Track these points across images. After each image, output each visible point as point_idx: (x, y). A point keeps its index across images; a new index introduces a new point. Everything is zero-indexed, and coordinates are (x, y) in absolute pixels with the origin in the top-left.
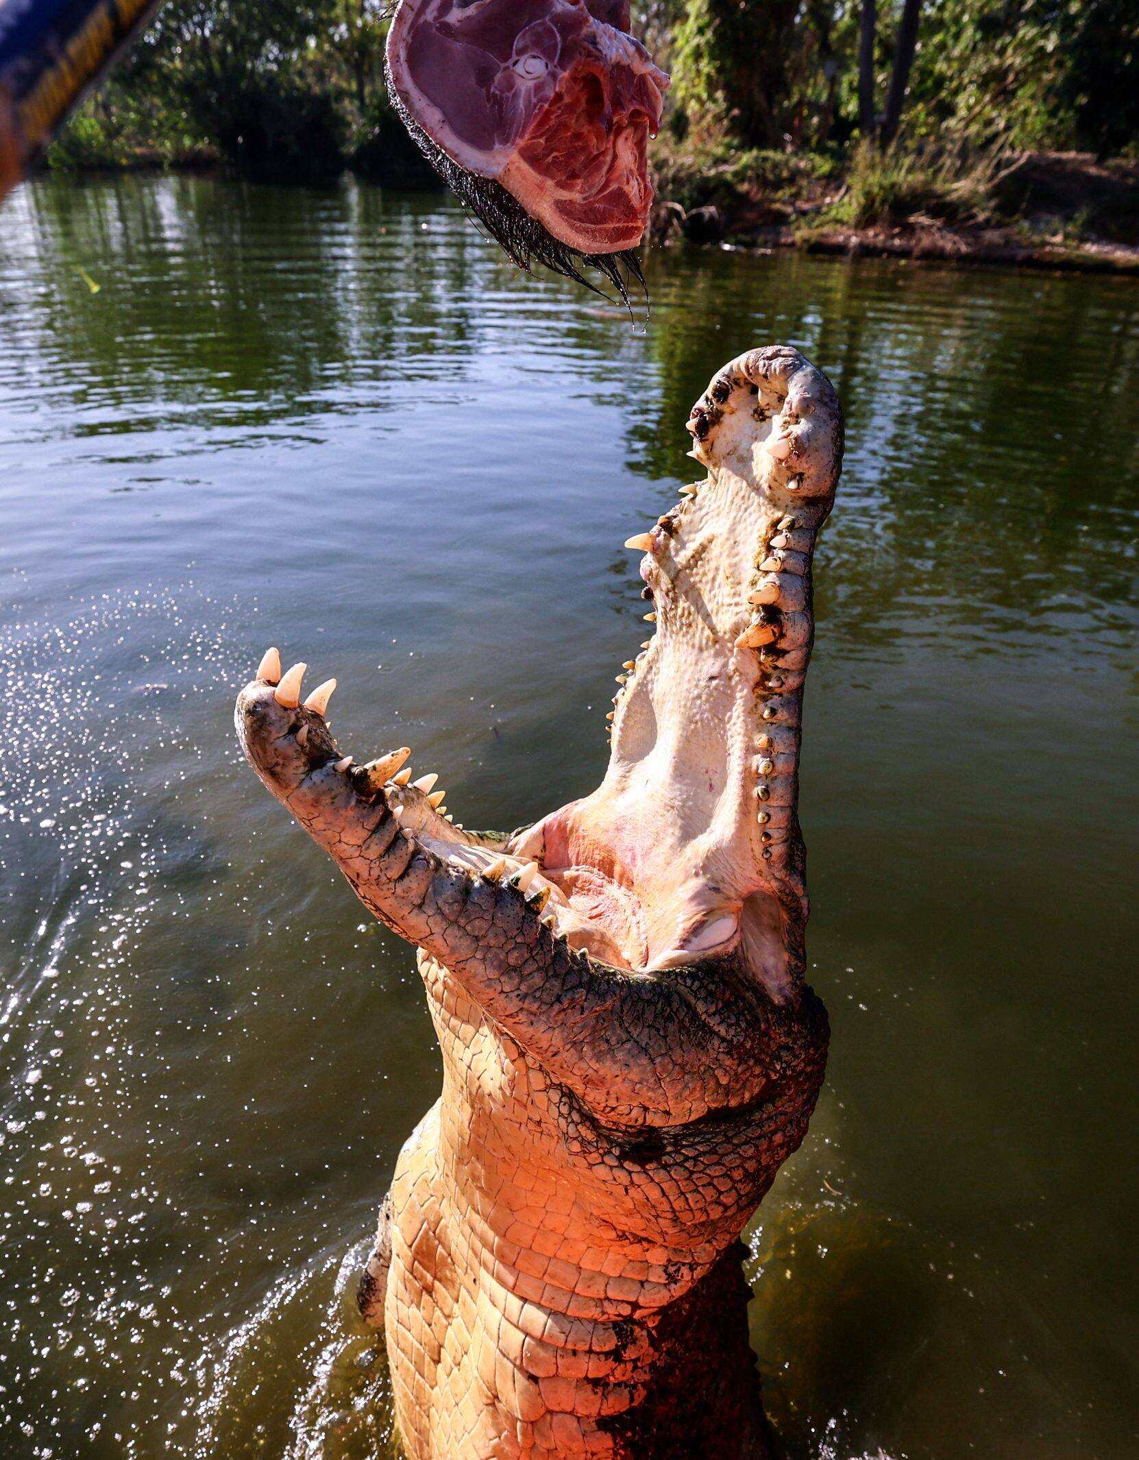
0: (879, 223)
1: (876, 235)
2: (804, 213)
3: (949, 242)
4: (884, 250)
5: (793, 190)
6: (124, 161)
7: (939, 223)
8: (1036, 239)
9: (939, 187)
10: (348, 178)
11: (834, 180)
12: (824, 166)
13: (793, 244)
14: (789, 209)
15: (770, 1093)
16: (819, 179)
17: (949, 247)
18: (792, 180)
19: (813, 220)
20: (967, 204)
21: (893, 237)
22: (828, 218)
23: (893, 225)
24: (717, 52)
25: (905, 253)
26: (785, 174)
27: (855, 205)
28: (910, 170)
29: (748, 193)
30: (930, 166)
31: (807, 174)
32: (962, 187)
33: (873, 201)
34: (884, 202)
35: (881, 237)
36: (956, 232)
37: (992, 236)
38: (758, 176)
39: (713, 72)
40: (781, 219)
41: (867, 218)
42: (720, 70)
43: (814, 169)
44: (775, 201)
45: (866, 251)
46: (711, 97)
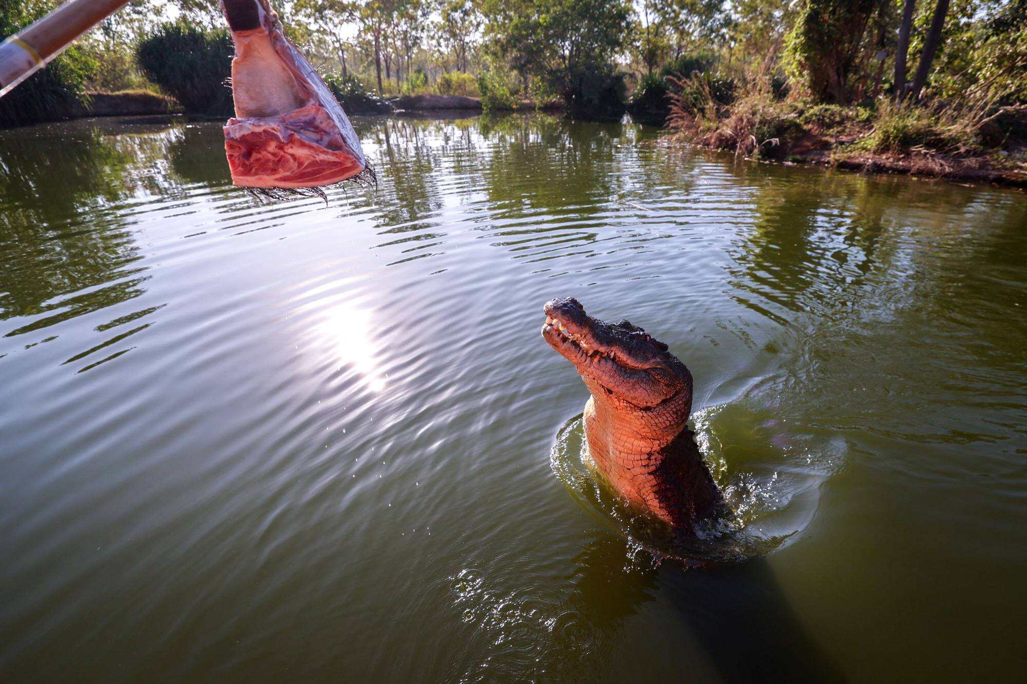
0: (891, 152)
1: (888, 159)
2: (842, 143)
3: (936, 165)
4: (890, 168)
5: (840, 129)
6: (514, 107)
7: (933, 151)
8: (1008, 164)
9: (939, 128)
10: (626, 119)
11: (867, 124)
12: (864, 114)
13: (828, 162)
14: (833, 140)
15: (677, 393)
16: (860, 122)
17: (937, 168)
18: (840, 123)
19: (847, 147)
20: (955, 140)
21: (899, 160)
22: (859, 146)
23: (901, 152)
24: (806, 48)
25: (904, 172)
26: (838, 119)
27: (877, 139)
28: (919, 118)
29: (810, 130)
30: (933, 115)
31: (851, 119)
32: (955, 129)
33: (889, 137)
34: (896, 137)
35: (891, 160)
36: (943, 158)
37: (972, 162)
38: (819, 119)
39: (803, 59)
40: (826, 146)
41: (884, 147)
42: (807, 58)
43: (857, 116)
44: (826, 135)
45: (878, 169)
46: (801, 74)
